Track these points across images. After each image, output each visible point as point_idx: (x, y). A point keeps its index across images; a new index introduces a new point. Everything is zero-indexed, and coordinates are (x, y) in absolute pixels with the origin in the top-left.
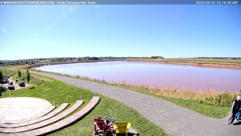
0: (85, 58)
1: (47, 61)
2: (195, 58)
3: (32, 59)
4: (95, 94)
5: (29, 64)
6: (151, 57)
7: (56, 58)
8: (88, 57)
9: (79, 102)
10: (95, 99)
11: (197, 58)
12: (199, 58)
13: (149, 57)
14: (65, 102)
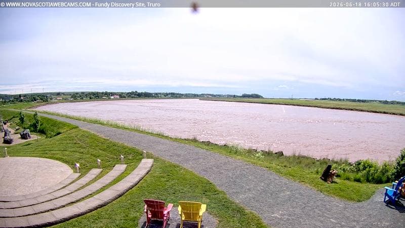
0: (130, 93)
1: (67, 97)
2: (316, 99)
3: (43, 93)
4: (145, 155)
5: (38, 102)
6: (241, 95)
7: (83, 93)
8: (136, 92)
9: (120, 168)
10: (147, 163)
11: (321, 99)
12: (323, 99)
13: (239, 95)
14: (96, 168)
